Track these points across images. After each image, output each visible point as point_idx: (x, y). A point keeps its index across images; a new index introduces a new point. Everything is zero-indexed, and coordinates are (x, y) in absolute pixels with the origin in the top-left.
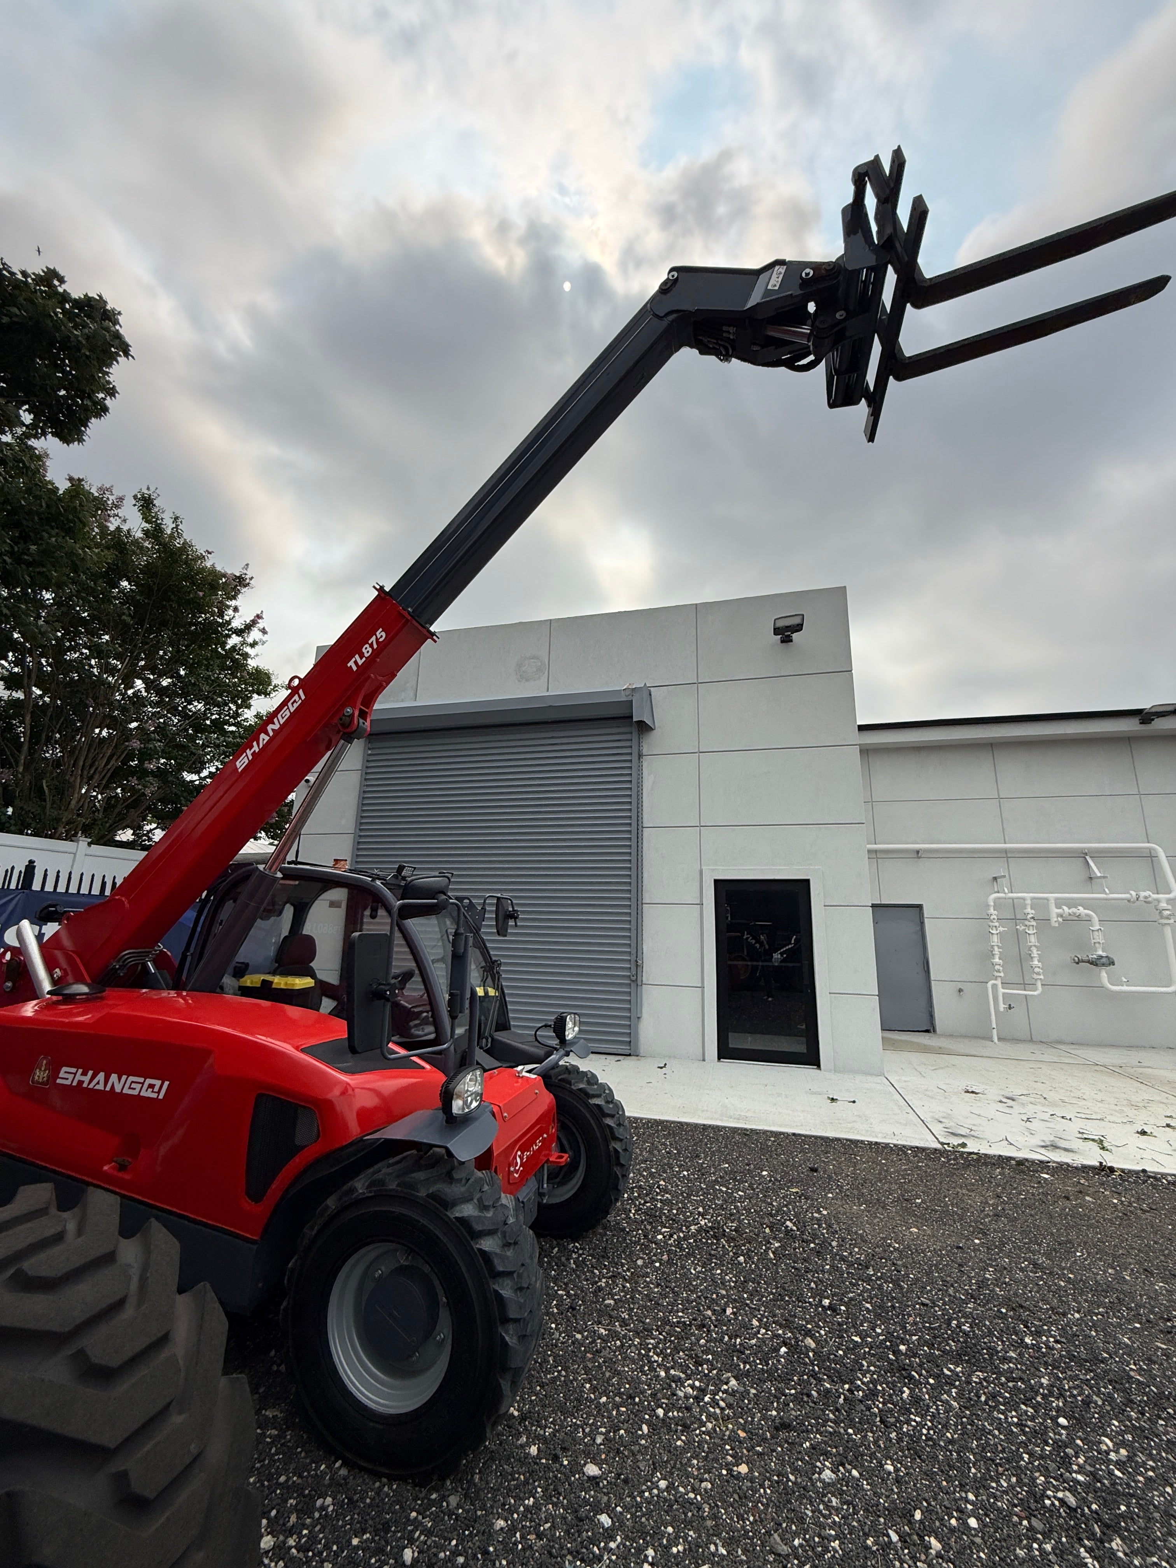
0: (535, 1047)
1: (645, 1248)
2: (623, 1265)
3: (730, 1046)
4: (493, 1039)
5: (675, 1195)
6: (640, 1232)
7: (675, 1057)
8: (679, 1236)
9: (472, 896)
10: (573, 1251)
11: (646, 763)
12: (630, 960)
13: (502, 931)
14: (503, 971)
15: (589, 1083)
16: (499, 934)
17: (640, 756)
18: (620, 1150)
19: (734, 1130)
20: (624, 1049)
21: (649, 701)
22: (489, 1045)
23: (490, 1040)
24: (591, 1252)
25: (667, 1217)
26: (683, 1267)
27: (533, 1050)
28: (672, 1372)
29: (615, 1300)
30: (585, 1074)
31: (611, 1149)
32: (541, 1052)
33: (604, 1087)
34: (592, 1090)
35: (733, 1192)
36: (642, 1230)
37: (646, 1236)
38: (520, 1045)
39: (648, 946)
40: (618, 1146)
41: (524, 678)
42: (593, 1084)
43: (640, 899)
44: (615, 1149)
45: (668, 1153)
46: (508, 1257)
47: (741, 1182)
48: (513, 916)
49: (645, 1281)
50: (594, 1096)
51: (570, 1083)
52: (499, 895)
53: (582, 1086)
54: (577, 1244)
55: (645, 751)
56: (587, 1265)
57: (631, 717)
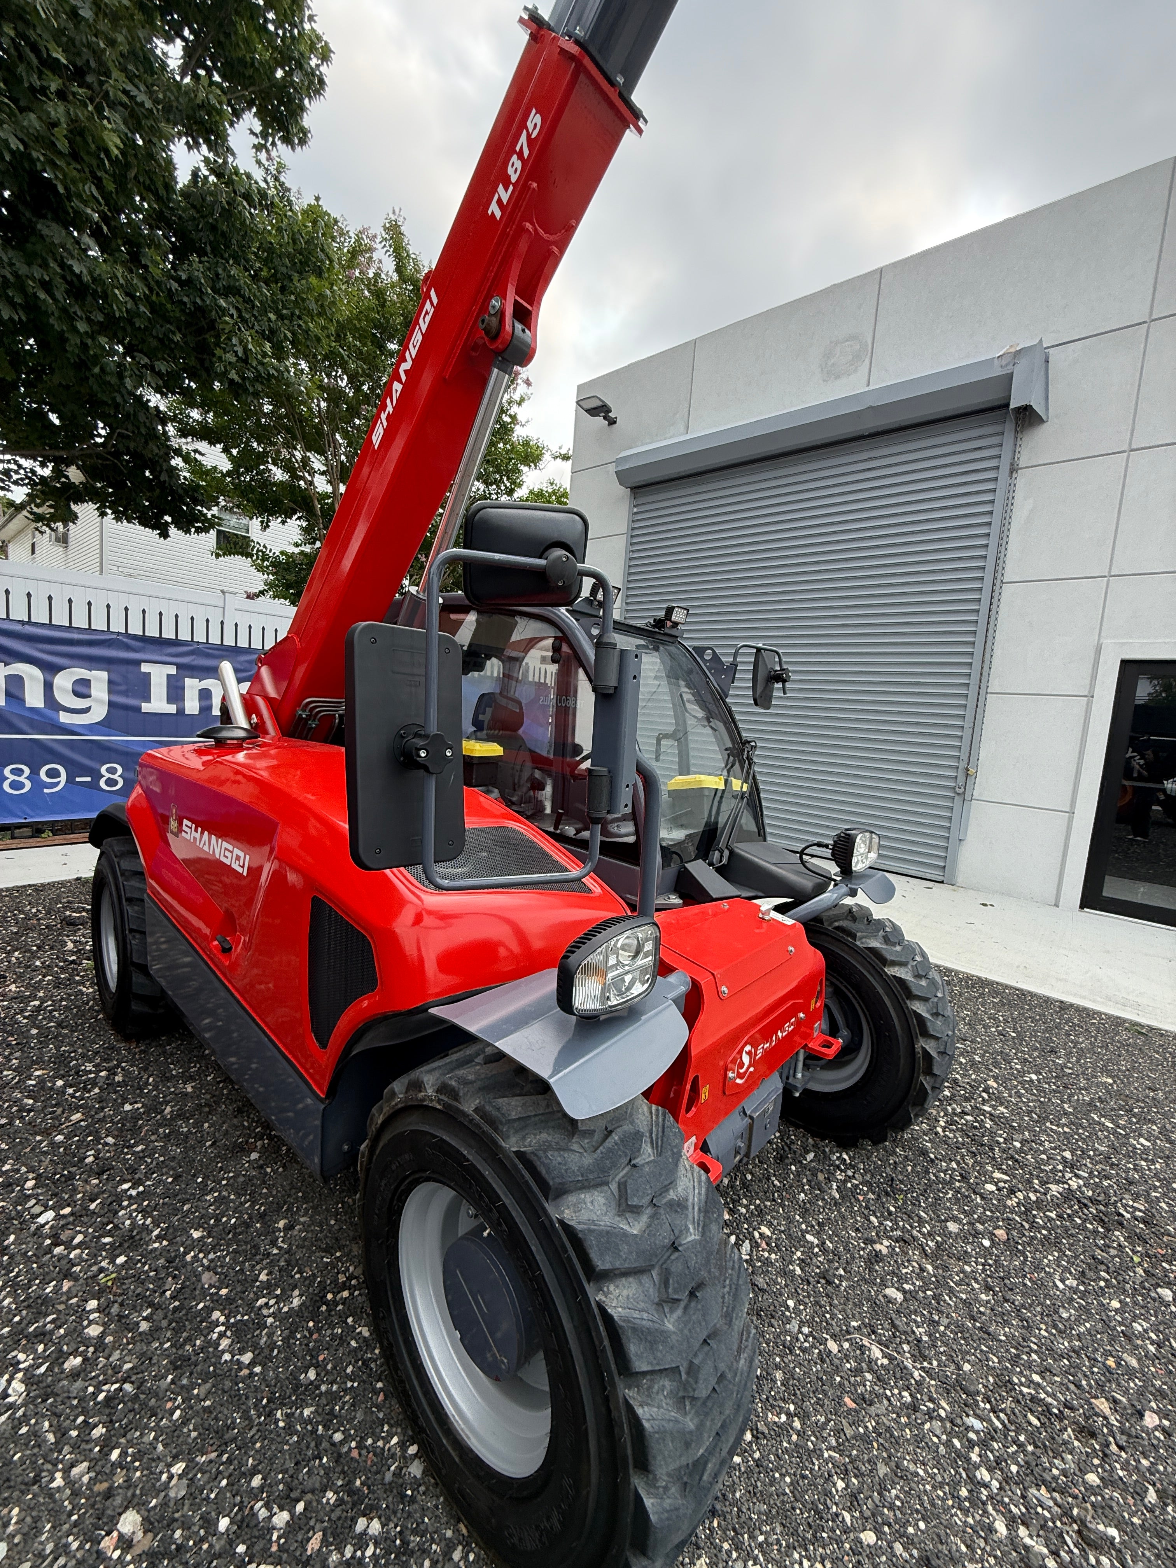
0: (798, 873)
1: (961, 1199)
2: (921, 1221)
3: (1104, 894)
4: (732, 852)
5: (1016, 1111)
6: (954, 1165)
7: (1009, 895)
8: (1026, 1198)
9: (717, 646)
10: (838, 1167)
11: (1022, 480)
12: (957, 768)
13: (762, 699)
14: (758, 755)
15: (886, 940)
16: (756, 704)
17: (1013, 469)
18: (934, 1054)
19: (1118, 1022)
20: (936, 874)
21: (1043, 373)
22: (724, 861)
23: (726, 853)
24: (868, 1177)
25: (1004, 1151)
26: (1038, 1267)
27: (792, 877)
28: (1022, 1531)
29: (904, 1292)
30: (880, 924)
31: (918, 1049)
32: (807, 883)
33: (912, 950)
34: (892, 952)
35: (1127, 1136)
36: (958, 1163)
37: (964, 1178)
38: (774, 868)
39: (987, 750)
40: (931, 1047)
41: (832, 374)
42: (894, 944)
43: (983, 686)
44: (925, 1051)
45: (1000, 1034)
46: (664, 1335)
47: (1143, 1119)
48: (780, 677)
49: (963, 1271)
50: (894, 963)
51: (854, 937)
52: (760, 645)
53: (874, 944)
54: (845, 1156)
55: (1023, 460)
56: (857, 1200)
57: (1008, 405)
